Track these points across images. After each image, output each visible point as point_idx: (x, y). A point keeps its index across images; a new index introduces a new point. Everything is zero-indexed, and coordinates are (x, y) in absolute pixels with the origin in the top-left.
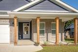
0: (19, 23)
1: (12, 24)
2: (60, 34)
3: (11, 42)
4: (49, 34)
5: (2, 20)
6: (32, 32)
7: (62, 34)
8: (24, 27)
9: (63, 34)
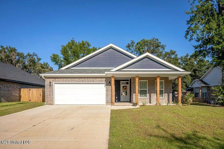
0: (115, 80)
1: (108, 83)
2: (166, 94)
3: (107, 103)
4: (152, 95)
5: (98, 79)
6: (132, 92)
7: (169, 96)
8: (122, 86)
9: (171, 95)
